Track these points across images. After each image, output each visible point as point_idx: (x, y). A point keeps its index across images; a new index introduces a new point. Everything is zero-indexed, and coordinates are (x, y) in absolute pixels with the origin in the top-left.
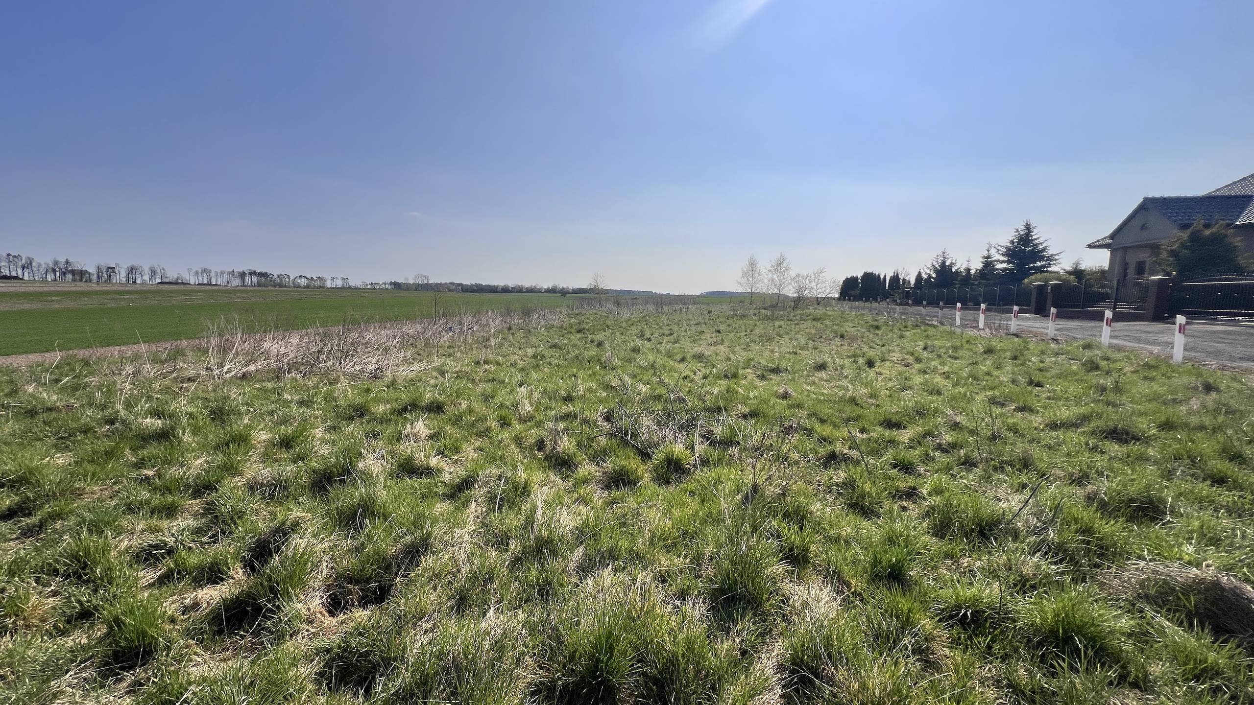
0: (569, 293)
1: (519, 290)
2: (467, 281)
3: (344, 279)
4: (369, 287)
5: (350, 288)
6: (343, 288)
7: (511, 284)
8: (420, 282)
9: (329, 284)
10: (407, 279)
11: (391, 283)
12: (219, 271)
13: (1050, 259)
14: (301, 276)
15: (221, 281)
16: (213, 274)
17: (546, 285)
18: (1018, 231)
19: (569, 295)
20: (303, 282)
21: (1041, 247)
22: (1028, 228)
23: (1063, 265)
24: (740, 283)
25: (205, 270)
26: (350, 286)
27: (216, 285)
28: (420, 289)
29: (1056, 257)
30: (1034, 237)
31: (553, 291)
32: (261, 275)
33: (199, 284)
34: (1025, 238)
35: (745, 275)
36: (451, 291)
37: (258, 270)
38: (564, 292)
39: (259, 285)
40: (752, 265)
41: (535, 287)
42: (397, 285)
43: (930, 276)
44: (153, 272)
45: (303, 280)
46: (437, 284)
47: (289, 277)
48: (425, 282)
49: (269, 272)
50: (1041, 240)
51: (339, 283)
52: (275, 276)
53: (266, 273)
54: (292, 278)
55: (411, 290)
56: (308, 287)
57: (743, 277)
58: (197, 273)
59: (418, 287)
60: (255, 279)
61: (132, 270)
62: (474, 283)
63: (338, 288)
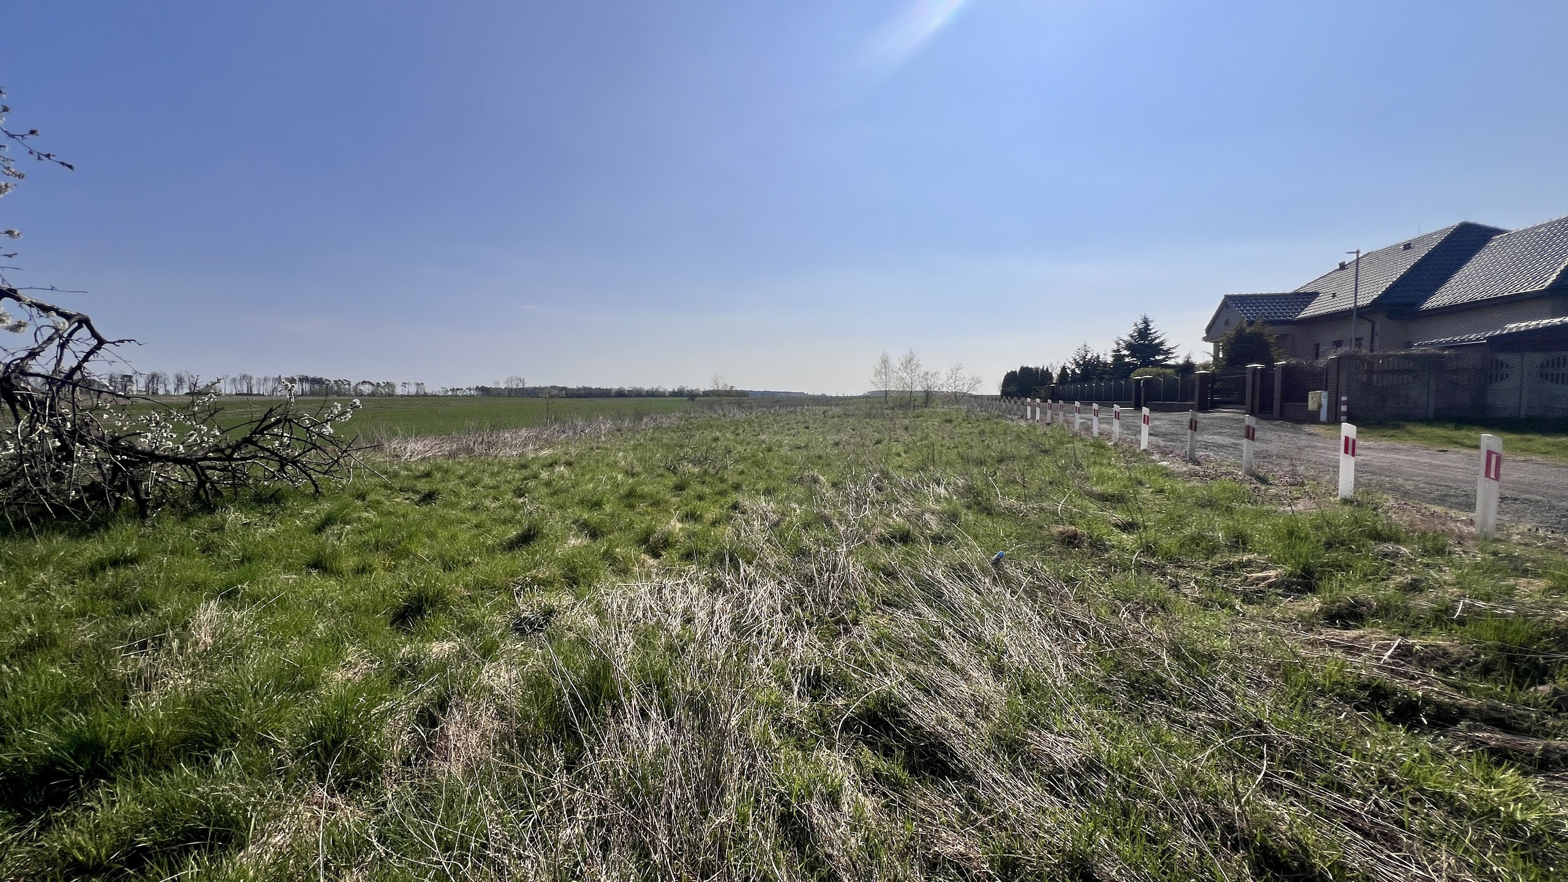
0: (698, 395)
1: (637, 394)
2: (572, 385)
3: (418, 384)
4: (450, 393)
5: (425, 395)
6: (417, 395)
7: (627, 386)
8: (514, 387)
9: (399, 391)
10: (497, 383)
11: (477, 388)
12: (262, 377)
13: (1167, 352)
14: (364, 382)
15: (265, 389)
16: (254, 382)
17: (670, 387)
18: (1136, 325)
19: (698, 398)
20: (367, 389)
21: (1157, 341)
22: (1146, 322)
23: (1178, 359)
24: (873, 382)
25: (244, 377)
26: (425, 393)
27: (259, 395)
28: (513, 394)
29: (1173, 351)
30: (1152, 331)
31: (679, 394)
32: (315, 381)
33: (237, 394)
34: (1144, 332)
35: (878, 373)
36: (552, 397)
37: (311, 376)
38: (692, 396)
39: (312, 393)
40: (885, 362)
41: (657, 390)
42: (484, 390)
43: (1073, 371)
44: (180, 381)
45: (367, 386)
46: (535, 389)
47: (349, 384)
48: (521, 386)
49: (325, 377)
50: (1158, 334)
51: (413, 390)
52: (332, 382)
53: (321, 379)
54: (353, 384)
55: (503, 396)
56: (373, 394)
57: (875, 376)
58: (234, 380)
59: (511, 393)
60: (307, 387)
61: (154, 378)
62: (581, 386)
63: (411, 396)
